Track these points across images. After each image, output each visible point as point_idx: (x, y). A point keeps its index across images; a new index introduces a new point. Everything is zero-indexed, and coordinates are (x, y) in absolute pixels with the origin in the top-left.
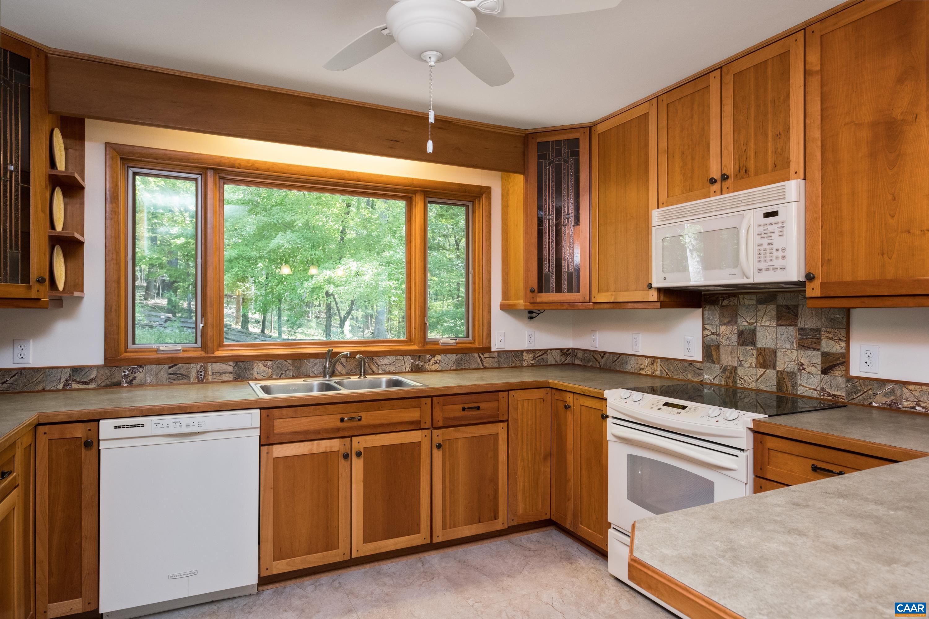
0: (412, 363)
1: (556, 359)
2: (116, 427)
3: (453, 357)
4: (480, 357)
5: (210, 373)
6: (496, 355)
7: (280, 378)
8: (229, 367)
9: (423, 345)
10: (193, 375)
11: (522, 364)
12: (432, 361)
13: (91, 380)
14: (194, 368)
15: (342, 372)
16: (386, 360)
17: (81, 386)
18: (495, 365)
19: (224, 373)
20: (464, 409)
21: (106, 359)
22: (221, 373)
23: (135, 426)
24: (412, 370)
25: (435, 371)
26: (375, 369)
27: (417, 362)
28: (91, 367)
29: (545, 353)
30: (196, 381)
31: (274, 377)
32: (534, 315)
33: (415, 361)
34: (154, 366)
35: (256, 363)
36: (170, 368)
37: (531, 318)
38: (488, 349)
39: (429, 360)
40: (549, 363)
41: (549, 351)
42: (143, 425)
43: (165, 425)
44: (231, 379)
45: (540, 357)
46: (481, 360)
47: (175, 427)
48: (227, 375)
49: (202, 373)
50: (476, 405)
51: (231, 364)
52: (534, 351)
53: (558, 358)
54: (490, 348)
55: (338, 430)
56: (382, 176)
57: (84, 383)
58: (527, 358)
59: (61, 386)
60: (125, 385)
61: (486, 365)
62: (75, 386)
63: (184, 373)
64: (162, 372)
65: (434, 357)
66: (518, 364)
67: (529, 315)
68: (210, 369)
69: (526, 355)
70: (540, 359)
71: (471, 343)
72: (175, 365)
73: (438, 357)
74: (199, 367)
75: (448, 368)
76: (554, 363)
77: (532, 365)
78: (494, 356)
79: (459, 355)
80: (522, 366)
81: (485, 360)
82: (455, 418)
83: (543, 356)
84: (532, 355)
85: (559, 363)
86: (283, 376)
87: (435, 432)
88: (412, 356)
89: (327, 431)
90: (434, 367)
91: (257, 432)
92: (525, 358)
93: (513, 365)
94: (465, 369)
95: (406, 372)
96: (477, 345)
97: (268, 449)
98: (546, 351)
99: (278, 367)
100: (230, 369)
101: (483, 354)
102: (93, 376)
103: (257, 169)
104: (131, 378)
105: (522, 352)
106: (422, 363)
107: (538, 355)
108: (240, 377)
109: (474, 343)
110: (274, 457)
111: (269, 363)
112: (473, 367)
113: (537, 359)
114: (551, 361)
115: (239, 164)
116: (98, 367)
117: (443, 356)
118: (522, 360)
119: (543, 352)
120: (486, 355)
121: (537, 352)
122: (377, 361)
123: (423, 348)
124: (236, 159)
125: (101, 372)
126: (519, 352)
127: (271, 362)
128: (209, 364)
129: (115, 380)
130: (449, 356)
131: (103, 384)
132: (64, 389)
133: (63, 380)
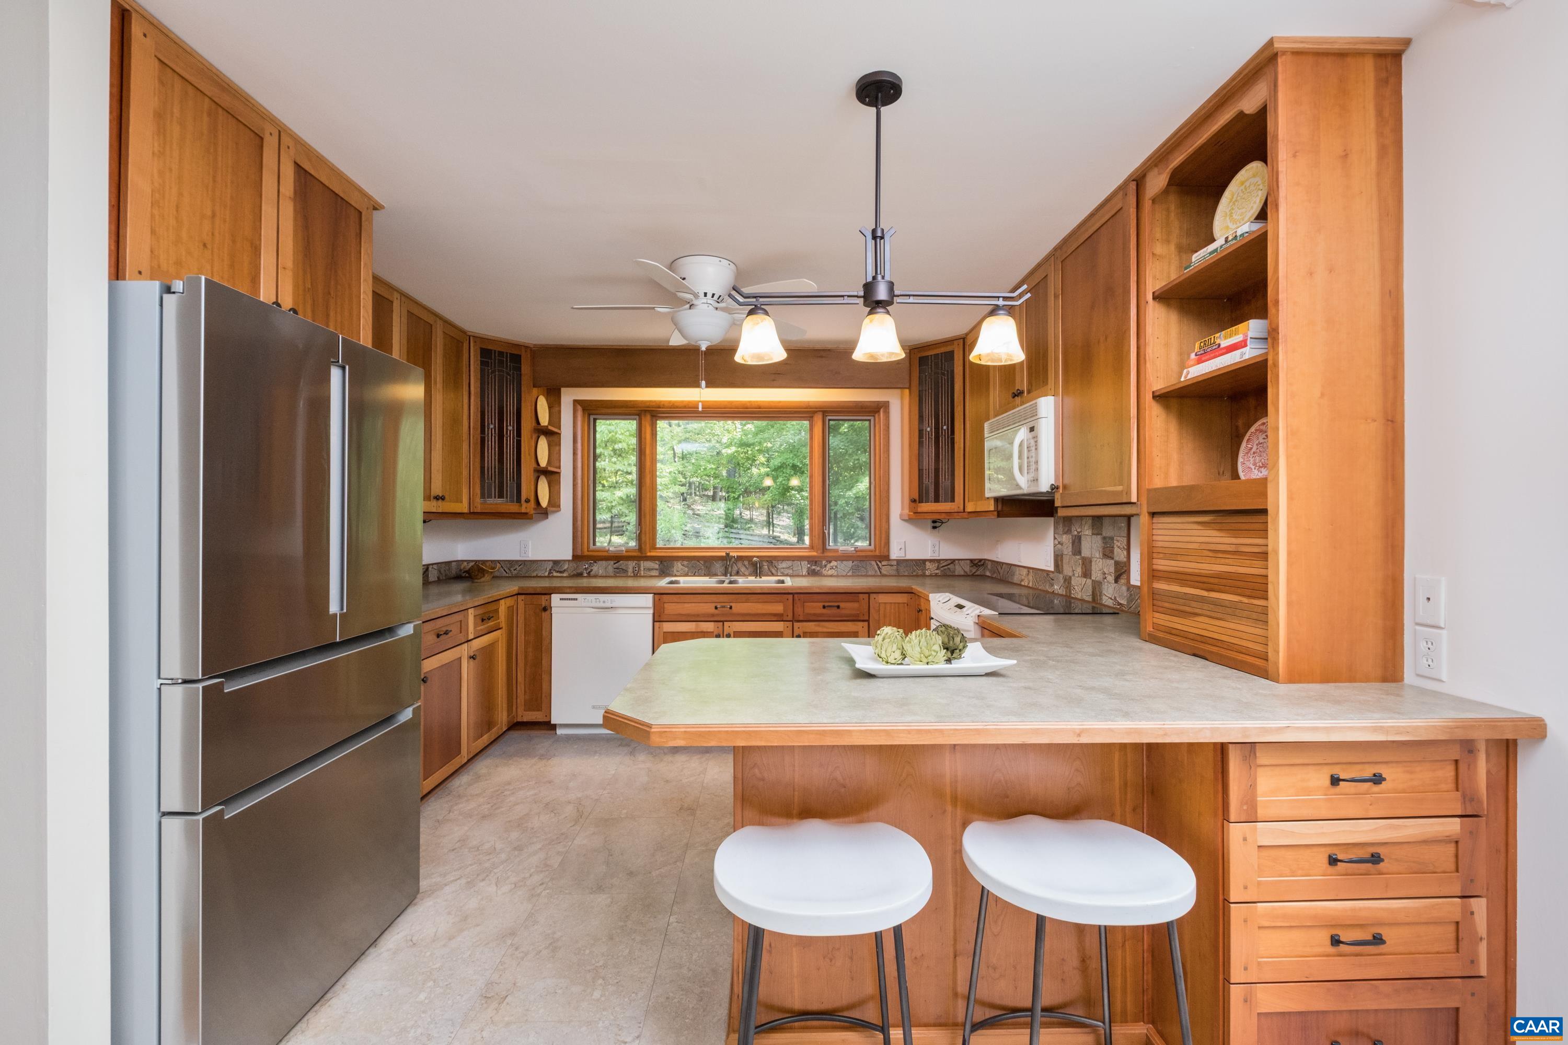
0: (809, 568)
1: (966, 570)
2: (561, 599)
3: (850, 564)
4: (877, 565)
5: (642, 569)
6: (895, 563)
7: (694, 575)
8: (655, 565)
9: (821, 551)
10: (630, 570)
11: (924, 573)
12: (829, 566)
13: (565, 570)
14: (631, 565)
15: (745, 573)
16: (784, 565)
17: (558, 574)
18: (894, 573)
19: (652, 569)
20: (824, 607)
21: (573, 556)
22: (650, 570)
23: (572, 599)
24: (809, 574)
25: (831, 576)
26: (774, 571)
27: (814, 567)
28: (565, 561)
29: (952, 563)
30: (632, 575)
31: (690, 574)
32: (937, 524)
33: (811, 566)
34: (604, 562)
35: (675, 563)
36: (615, 564)
37: (934, 528)
38: (887, 557)
39: (825, 566)
40: (956, 574)
41: (957, 561)
42: (576, 599)
43: (590, 601)
44: (657, 574)
45: (946, 567)
46: (879, 568)
47: (596, 602)
48: (655, 571)
49: (637, 569)
50: (836, 604)
51: (657, 562)
52: (939, 561)
53: (967, 569)
54: (889, 556)
55: (713, 615)
56: (780, 402)
57: (561, 572)
58: (931, 567)
59: (547, 574)
60: (585, 575)
61: (884, 572)
62: (555, 574)
63: (624, 568)
64: (610, 567)
65: (830, 562)
66: (920, 572)
67: (933, 525)
68: (642, 566)
69: (929, 564)
70: (945, 569)
71: (872, 551)
72: (618, 562)
73: (834, 563)
74: (634, 564)
75: (844, 574)
76: (962, 573)
77: (936, 575)
78: (892, 564)
79: (855, 563)
80: (924, 576)
81: (883, 567)
82: (815, 615)
83: (949, 566)
84: (936, 565)
85: (969, 573)
86: (696, 574)
87: (796, 625)
88: (808, 561)
89: (704, 615)
90: (830, 572)
91: (651, 611)
92: (927, 567)
93: (914, 574)
94: (862, 576)
95: (802, 576)
96: (877, 553)
97: (660, 625)
98: (953, 561)
99: (693, 566)
100: (657, 566)
101: (880, 562)
102: (566, 568)
103: (677, 407)
104: (589, 570)
105: (924, 561)
106: (818, 568)
107: (944, 564)
108: (663, 573)
109: (875, 551)
110: (665, 631)
111: (685, 563)
112: (870, 573)
113: (942, 569)
114: (959, 570)
115: (663, 405)
116: (569, 561)
117: (839, 562)
118: (924, 569)
119: (950, 562)
120: (884, 563)
121: (942, 562)
122: (776, 565)
123: (821, 555)
124: (661, 402)
125: (571, 565)
126: (921, 562)
127: (687, 562)
128: (642, 562)
129: (579, 571)
130: (845, 562)
131: (572, 574)
132: (548, 577)
133: (548, 569)
